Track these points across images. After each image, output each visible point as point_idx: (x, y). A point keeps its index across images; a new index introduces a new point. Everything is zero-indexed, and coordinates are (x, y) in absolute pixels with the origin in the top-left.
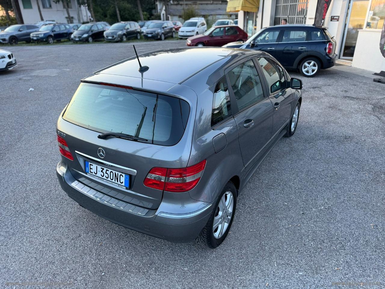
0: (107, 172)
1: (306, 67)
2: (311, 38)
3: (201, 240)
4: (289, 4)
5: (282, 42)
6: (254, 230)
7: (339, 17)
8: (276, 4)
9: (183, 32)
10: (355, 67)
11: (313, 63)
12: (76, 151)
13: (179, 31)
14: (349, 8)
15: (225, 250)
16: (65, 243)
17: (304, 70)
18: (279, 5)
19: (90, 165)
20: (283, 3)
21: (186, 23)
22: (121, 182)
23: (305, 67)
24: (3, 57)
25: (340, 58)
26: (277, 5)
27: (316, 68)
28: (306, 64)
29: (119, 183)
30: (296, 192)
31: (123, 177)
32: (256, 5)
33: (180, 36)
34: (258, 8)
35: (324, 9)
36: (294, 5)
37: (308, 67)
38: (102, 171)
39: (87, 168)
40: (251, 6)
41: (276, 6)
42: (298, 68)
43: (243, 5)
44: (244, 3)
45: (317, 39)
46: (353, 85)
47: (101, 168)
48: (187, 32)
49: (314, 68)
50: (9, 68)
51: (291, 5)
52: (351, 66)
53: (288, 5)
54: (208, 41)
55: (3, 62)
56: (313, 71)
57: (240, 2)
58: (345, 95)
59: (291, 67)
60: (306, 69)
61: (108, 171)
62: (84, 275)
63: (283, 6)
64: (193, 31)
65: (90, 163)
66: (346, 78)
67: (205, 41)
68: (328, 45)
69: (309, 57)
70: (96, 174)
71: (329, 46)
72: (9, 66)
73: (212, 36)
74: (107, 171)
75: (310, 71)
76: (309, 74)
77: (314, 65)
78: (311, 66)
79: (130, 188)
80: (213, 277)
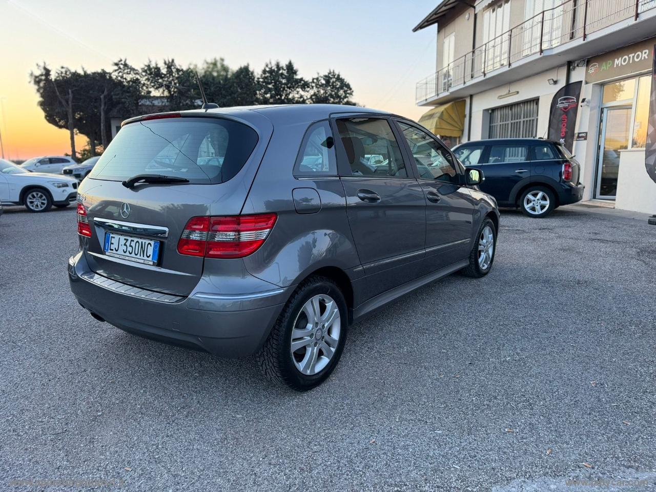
1: (531, 202)
2: (536, 157)
3: (269, 365)
4: (510, 122)
5: (488, 163)
6: (376, 378)
7: (586, 133)
8: (490, 123)
10: (621, 209)
11: (540, 194)
12: (94, 219)
14: (601, 121)
15: (317, 398)
16: (58, 377)
17: (527, 207)
18: (494, 124)
19: (112, 237)
20: (500, 122)
22: (148, 255)
23: (529, 201)
24: (66, 185)
25: (597, 197)
26: (492, 125)
27: (547, 203)
28: (530, 196)
29: (145, 258)
30: (467, 339)
31: (151, 246)
32: (458, 126)
34: (462, 131)
35: (562, 123)
36: (517, 122)
37: (534, 200)
38: (125, 245)
39: (107, 244)
40: (449, 127)
41: (490, 127)
42: (518, 203)
43: (438, 127)
44: (440, 123)
45: (545, 158)
46: (612, 227)
47: (125, 239)
49: (543, 202)
50: (70, 201)
51: (512, 123)
52: (614, 208)
53: (508, 124)
55: (63, 191)
56: (543, 207)
57: (432, 123)
58: (593, 237)
59: (505, 202)
60: (531, 205)
62: (69, 413)
63: (500, 125)
65: (111, 235)
66: (601, 220)
68: (563, 166)
69: (534, 186)
70: (117, 251)
71: (565, 168)
72: (71, 198)
74: (132, 242)
75: (538, 208)
76: (536, 213)
77: (544, 198)
78: (538, 199)
79: (159, 264)
80: (280, 429)
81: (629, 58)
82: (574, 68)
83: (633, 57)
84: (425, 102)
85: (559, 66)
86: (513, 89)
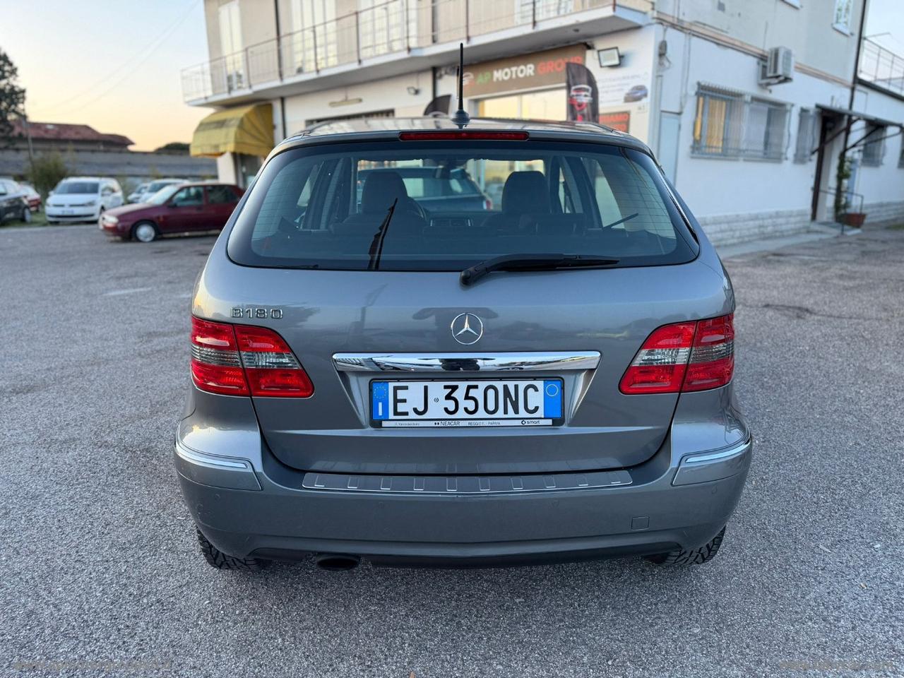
0: (472, 393)
9: (62, 206)
12: (335, 357)
13: (48, 205)
19: (396, 389)
21: (65, 185)
22: (531, 407)
29: (522, 414)
31: (536, 390)
32: (265, 141)
33: (51, 216)
38: (448, 397)
39: (380, 404)
40: (255, 142)
47: (446, 387)
48: (72, 206)
54: (165, 217)
61: (476, 387)
64: (91, 204)
65: (393, 385)
67: (158, 218)
70: (423, 413)
73: (175, 206)
74: (472, 390)
81: (511, 72)
82: (441, 76)
83: (516, 71)
84: (203, 101)
85: (421, 72)
86: (354, 94)
